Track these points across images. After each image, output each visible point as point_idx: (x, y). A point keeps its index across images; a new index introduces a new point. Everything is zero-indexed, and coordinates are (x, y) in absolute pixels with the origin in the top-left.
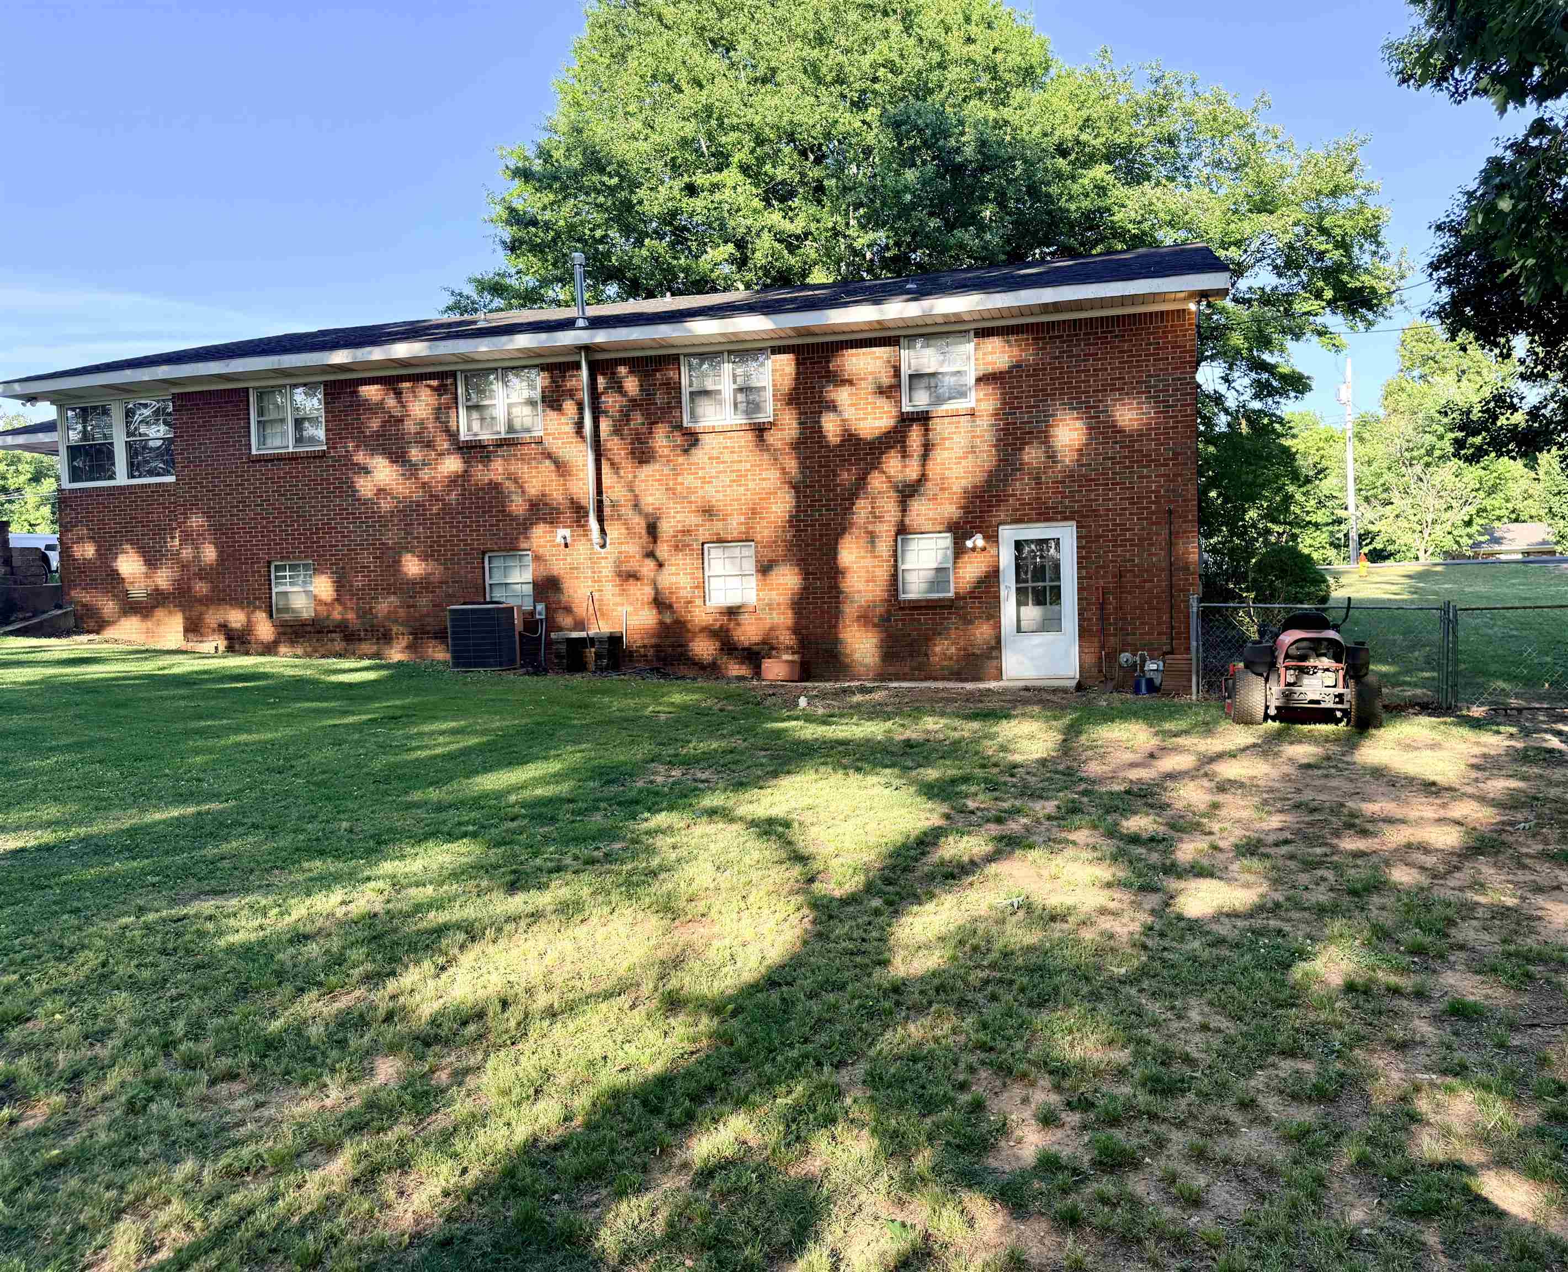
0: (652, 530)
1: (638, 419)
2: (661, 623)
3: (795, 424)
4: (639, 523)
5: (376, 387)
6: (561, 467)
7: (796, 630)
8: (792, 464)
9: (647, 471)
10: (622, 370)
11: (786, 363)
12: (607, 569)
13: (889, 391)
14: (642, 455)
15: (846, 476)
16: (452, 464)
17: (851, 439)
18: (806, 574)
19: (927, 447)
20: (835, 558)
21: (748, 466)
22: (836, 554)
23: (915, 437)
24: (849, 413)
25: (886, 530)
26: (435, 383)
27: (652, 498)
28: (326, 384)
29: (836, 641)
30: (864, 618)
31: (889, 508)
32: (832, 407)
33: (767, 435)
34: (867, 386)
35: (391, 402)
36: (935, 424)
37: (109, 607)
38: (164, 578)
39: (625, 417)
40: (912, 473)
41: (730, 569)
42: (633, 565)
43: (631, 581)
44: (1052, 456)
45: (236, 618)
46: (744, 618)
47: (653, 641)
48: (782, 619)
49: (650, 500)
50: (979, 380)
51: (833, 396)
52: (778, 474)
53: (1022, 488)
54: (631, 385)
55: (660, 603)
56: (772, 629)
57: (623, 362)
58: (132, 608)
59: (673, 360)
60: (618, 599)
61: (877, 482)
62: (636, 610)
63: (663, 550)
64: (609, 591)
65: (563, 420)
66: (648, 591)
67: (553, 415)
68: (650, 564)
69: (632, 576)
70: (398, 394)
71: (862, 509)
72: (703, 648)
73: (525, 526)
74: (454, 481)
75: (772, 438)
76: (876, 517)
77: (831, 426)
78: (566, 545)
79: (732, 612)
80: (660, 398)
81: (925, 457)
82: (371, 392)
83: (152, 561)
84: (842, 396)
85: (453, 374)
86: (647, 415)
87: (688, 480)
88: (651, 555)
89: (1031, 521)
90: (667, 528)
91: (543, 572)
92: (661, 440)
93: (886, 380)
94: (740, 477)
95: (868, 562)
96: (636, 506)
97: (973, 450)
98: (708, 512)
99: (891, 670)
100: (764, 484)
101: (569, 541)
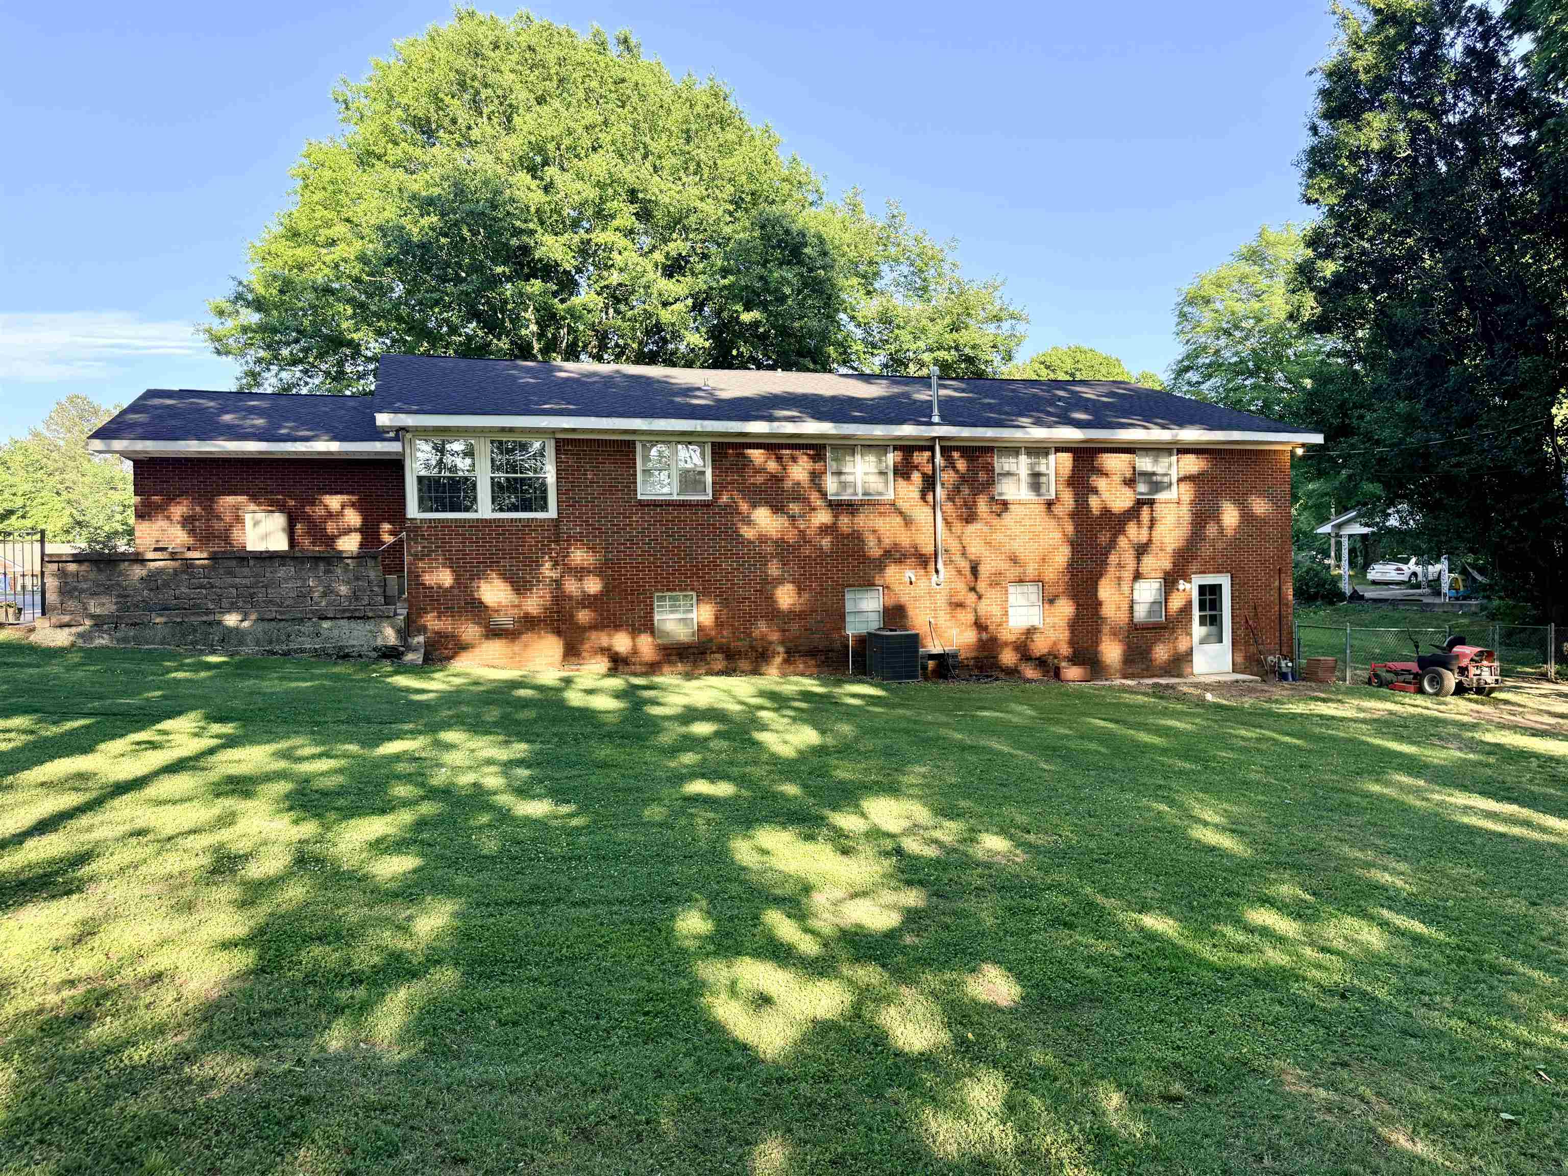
0: (974, 570)
1: (966, 490)
2: (980, 640)
3: (1071, 502)
4: (965, 565)
5: (762, 451)
6: (908, 521)
7: (1072, 643)
8: (1070, 528)
9: (972, 528)
10: (956, 455)
11: (1066, 459)
12: (941, 601)
13: (1130, 482)
14: (970, 518)
15: (1104, 538)
16: (823, 517)
17: (1106, 512)
18: (1078, 606)
19: (1153, 522)
20: (1096, 595)
21: (1040, 529)
22: (1097, 591)
23: (1145, 512)
24: (1105, 495)
25: (1128, 574)
26: (812, 452)
27: (975, 549)
28: (713, 444)
29: (1096, 653)
30: (1114, 633)
31: (1129, 559)
32: (1095, 491)
33: (1053, 508)
34: (1117, 479)
35: (772, 466)
36: (1157, 507)
37: (470, 631)
38: (534, 604)
39: (957, 490)
40: (1144, 538)
41: (1021, 600)
42: (959, 598)
43: (959, 610)
44: (1221, 529)
45: (621, 642)
46: (1037, 637)
47: (973, 654)
48: (1063, 635)
49: (973, 550)
50: (1180, 480)
51: (1094, 484)
52: (1060, 535)
53: (1206, 551)
54: (961, 465)
55: (979, 626)
56: (1055, 643)
57: (957, 448)
58: (494, 633)
59: (990, 450)
60: (948, 624)
61: (1122, 541)
62: (962, 631)
63: (982, 586)
64: (943, 619)
65: (911, 488)
66: (971, 618)
67: (901, 483)
68: (972, 597)
69: (960, 605)
70: (779, 459)
71: (1113, 559)
72: (1008, 657)
73: (880, 564)
74: (824, 530)
75: (1058, 509)
76: (1120, 566)
77: (1094, 503)
78: (911, 583)
79: (1030, 632)
80: (982, 476)
81: (1151, 528)
82: (757, 455)
83: (520, 586)
84: (1101, 483)
85: (824, 447)
86: (972, 488)
87: (998, 537)
88: (973, 589)
89: (1209, 573)
90: (985, 570)
91: (890, 602)
92: (982, 506)
93: (1128, 475)
94: (1035, 536)
95: (1116, 598)
96: (964, 554)
97: (1179, 524)
98: (1014, 560)
99: (1130, 671)
100: (1051, 542)
101: (913, 579)
